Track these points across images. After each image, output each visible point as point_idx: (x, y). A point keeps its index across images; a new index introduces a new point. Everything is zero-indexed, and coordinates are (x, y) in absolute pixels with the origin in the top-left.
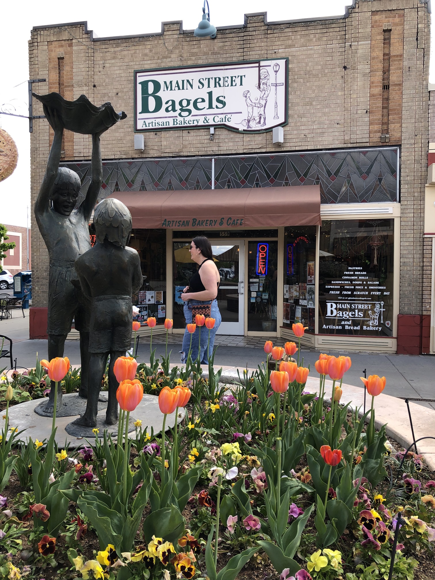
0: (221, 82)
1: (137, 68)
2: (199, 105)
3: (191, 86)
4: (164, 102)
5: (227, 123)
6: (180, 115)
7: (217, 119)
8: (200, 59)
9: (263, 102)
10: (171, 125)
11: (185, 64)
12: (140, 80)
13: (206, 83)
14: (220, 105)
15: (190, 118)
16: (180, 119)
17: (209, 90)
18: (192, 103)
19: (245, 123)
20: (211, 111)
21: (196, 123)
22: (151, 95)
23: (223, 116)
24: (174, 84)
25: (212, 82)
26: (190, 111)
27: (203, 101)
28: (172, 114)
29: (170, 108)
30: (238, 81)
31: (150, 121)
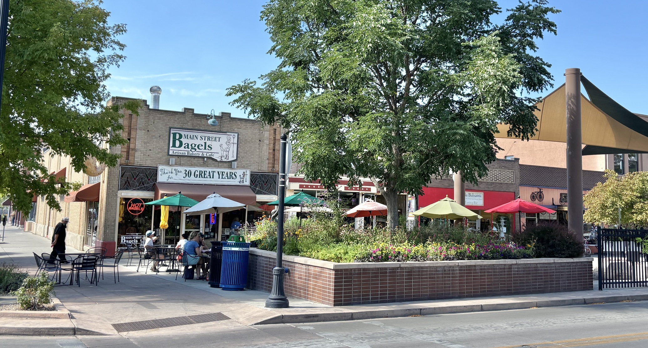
0: (211, 139)
1: (171, 126)
2: (200, 147)
3: (197, 138)
4: (183, 144)
5: (212, 157)
6: (191, 150)
7: (208, 155)
8: (201, 127)
9: (228, 150)
10: (186, 154)
11: (194, 128)
12: (172, 132)
13: (204, 138)
14: (210, 149)
15: (195, 152)
16: (190, 152)
17: (205, 141)
18: (197, 146)
19: (220, 158)
20: (205, 151)
21: (198, 155)
22: (178, 139)
23: (210, 154)
24: (189, 136)
25: (207, 138)
26: (196, 150)
27: (202, 146)
28: (187, 149)
29: (186, 147)
30: (218, 139)
31: (176, 151)
